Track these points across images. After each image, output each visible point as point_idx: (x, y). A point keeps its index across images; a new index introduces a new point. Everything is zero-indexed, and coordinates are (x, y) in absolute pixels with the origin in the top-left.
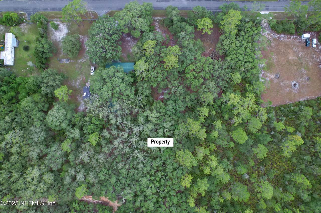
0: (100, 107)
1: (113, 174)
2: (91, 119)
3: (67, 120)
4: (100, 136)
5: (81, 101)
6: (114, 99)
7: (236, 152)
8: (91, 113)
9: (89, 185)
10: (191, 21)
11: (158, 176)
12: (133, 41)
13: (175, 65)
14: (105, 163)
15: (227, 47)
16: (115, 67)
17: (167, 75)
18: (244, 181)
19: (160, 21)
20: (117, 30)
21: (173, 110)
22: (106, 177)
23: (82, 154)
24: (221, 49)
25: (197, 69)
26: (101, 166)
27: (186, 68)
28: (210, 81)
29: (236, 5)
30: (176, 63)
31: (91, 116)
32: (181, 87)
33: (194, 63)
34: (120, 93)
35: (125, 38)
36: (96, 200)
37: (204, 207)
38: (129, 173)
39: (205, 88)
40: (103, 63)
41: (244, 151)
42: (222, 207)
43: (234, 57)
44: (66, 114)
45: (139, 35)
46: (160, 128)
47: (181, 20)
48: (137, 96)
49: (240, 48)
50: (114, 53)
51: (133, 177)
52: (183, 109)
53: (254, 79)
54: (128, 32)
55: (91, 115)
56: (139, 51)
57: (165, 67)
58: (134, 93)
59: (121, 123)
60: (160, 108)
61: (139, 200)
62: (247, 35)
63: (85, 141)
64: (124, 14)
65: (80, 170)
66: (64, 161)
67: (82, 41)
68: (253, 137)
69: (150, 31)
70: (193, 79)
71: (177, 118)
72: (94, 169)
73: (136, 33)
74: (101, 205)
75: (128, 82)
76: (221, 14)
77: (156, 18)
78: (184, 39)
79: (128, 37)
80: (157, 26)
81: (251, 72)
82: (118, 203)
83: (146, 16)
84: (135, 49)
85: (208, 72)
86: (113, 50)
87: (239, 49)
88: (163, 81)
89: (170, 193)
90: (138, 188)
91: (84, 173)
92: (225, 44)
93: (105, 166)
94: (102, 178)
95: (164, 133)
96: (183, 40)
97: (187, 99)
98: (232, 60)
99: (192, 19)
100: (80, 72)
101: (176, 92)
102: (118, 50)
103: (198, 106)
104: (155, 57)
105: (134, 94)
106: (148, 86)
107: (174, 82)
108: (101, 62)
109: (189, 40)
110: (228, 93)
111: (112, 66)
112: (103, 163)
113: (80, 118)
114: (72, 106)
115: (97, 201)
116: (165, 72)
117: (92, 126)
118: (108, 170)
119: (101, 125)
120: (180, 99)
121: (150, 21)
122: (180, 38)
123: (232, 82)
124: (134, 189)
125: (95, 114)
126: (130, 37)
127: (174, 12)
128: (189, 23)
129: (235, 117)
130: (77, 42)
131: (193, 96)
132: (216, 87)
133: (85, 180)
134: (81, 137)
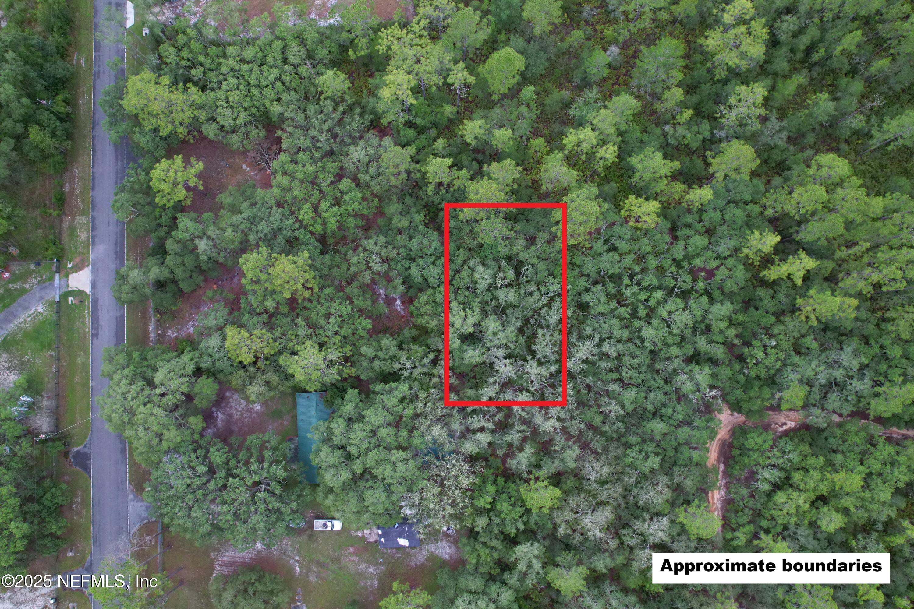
0: (442, 485)
1: (639, 431)
2: (480, 512)
3: (489, 588)
4: (532, 477)
5: (425, 552)
6: (416, 441)
7: (548, 85)
8: (462, 514)
9: (679, 502)
10: (161, 226)
11: (633, 294)
12: (229, 403)
13: (300, 262)
14: (611, 456)
15: (242, 115)
16: (314, 447)
17: (332, 288)
18: (627, 62)
19: (159, 324)
20: (195, 451)
21: (438, 262)
22: (650, 449)
23: (589, 530)
24: (247, 135)
25: (313, 199)
26: (619, 469)
27: (310, 232)
28: (345, 160)
29: (108, 94)
30: (295, 258)
31: (472, 514)
32: (369, 244)
33: (294, 208)
34: (397, 424)
35: (218, 429)
36: (718, 480)
37: (710, 159)
38: (632, 382)
39: (367, 172)
40: (302, 490)
41: (543, 62)
42: (704, 117)
43: (270, 93)
44: (470, 592)
45: (210, 380)
46: (495, 298)
47: (158, 256)
48: (402, 375)
49: (243, 78)
50: (268, 454)
51: (644, 369)
52: (434, 235)
53: (334, 37)
54: (200, 417)
55: (468, 511)
56: (260, 378)
57: (307, 294)
58: (393, 385)
59: (487, 417)
60: (435, 302)
61: (709, 348)
62: (201, 58)
63: (550, 525)
64: (141, 431)
65: (638, 534)
66: (613, 588)
67: (231, 569)
68: (503, 37)
69: (195, 349)
70: (343, 207)
71: (461, 250)
72: (630, 491)
73: (204, 390)
74: (732, 462)
75: (361, 405)
76: (138, 135)
77: (152, 336)
78: (218, 242)
79: (216, 419)
80: (178, 331)
81: (314, 47)
82: (720, 411)
83: (146, 363)
84: (253, 390)
85: (319, 164)
86: (261, 460)
87: (247, 81)
88: (350, 299)
89: (679, 257)
90: (675, 351)
91: (644, 520)
92: (232, 122)
93: (618, 458)
94: (654, 462)
95: (507, 286)
96: (224, 244)
97: (404, 223)
98: (279, 100)
99: (154, 223)
100: (332, 567)
101: (384, 258)
102: (259, 442)
103: (420, 193)
104: (279, 329)
105: (396, 384)
106: (370, 345)
107: (354, 265)
108: (299, 496)
109: (222, 225)
110: (381, 107)
111: (312, 457)
112: (610, 464)
113: (479, 547)
114: (443, 577)
115: (720, 477)
116: (323, 295)
117: (504, 506)
118: (628, 446)
119: (495, 480)
120: (405, 246)
121: (163, 353)
122: (214, 255)
123: (347, 97)
124: (679, 364)
125: (464, 501)
126: (215, 415)
127: (135, 276)
128: (168, 233)
129: (449, 81)
130: (238, 582)
131: (394, 208)
132: (362, 143)
133: (664, 515)
134: (538, 541)
